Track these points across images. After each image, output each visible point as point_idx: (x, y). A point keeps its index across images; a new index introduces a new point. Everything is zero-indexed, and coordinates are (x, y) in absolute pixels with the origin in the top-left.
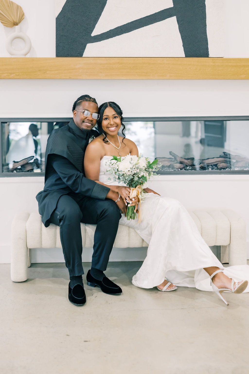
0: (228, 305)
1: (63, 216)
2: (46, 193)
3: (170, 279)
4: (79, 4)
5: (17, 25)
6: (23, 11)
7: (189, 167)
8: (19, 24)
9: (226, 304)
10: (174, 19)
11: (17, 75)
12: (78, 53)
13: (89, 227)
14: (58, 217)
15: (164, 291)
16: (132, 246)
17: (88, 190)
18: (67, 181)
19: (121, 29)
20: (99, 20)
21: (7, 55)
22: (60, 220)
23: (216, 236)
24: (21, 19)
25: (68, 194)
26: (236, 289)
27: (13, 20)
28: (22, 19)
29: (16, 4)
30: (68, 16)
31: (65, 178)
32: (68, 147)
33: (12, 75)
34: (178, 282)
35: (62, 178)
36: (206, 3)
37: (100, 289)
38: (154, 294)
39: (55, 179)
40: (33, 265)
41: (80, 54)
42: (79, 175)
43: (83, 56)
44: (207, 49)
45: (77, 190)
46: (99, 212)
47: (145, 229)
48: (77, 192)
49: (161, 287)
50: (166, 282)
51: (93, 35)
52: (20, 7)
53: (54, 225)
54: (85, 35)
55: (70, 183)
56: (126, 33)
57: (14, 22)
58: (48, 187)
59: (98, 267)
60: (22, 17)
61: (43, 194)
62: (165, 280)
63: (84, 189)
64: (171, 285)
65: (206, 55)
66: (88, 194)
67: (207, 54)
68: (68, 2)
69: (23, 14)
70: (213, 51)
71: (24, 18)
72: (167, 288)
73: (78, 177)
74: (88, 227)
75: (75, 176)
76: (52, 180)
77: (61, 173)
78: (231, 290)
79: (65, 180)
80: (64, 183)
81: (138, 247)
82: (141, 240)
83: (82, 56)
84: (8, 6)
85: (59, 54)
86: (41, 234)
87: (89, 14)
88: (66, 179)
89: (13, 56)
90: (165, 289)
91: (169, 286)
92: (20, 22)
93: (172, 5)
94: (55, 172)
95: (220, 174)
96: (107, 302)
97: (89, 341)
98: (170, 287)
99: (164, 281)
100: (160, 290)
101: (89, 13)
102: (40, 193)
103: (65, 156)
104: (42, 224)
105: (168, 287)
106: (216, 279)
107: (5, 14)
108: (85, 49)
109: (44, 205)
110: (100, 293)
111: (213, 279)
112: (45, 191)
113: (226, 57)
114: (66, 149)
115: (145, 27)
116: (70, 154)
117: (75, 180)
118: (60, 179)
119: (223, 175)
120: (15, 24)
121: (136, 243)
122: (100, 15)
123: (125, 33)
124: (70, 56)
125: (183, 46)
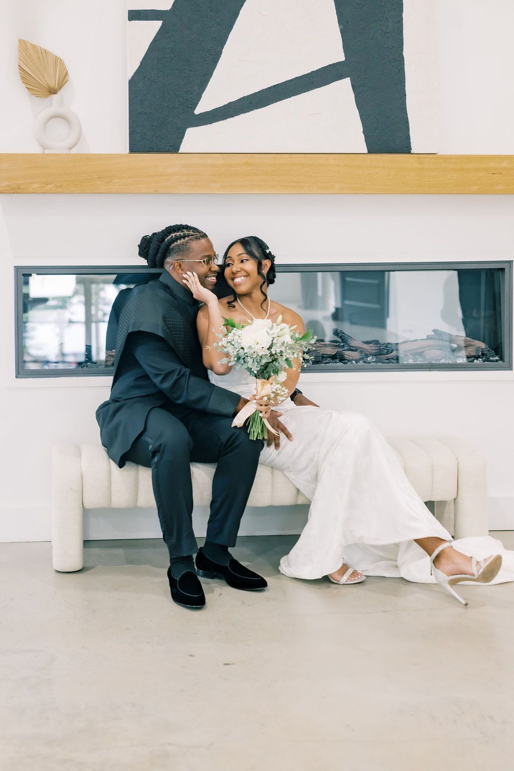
0: (466, 605)
1: (160, 446)
2: (118, 404)
4: (172, 55)
5: (55, 94)
6: (65, 67)
7: (371, 357)
8: (58, 93)
9: (461, 603)
10: (346, 83)
11: (57, 186)
12: (170, 146)
13: (198, 468)
14: (150, 447)
15: (344, 584)
16: (278, 502)
17: (200, 399)
18: (162, 381)
19: (248, 101)
20: (208, 84)
21: (36, 149)
22: (154, 453)
23: (433, 483)
24: (62, 83)
25: (162, 407)
26: (481, 571)
27: (48, 84)
28: (64, 83)
29: (53, 55)
30: (151, 77)
31: (157, 375)
32: (164, 318)
33: (49, 186)
34: (367, 568)
35: (151, 376)
36: (405, 53)
38: (325, 590)
41: (174, 148)
42: (185, 372)
43: (179, 152)
44: (408, 138)
45: (179, 398)
46: (224, 439)
47: (304, 469)
48: (179, 402)
49: (337, 577)
50: (345, 568)
51: (197, 111)
52: (61, 60)
53: (135, 465)
54: (183, 113)
55: (166, 385)
56: (259, 108)
57: (49, 87)
58: (121, 393)
60: (63, 81)
61: (113, 407)
62: (343, 564)
63: (194, 396)
64: (355, 573)
65: (405, 148)
66: (200, 406)
67: (407, 147)
68: (152, 52)
69: (67, 74)
70: (418, 143)
71: (67, 81)
72: (348, 579)
73: (183, 375)
74: (195, 467)
75: (176, 374)
77: (151, 366)
79: (157, 381)
81: (288, 505)
82: (295, 492)
83: (178, 149)
84: (39, 58)
85: (134, 149)
86: (110, 481)
87: (190, 73)
88: (160, 378)
89: (47, 152)
90: (344, 579)
91: (352, 574)
92: (60, 88)
93: (341, 57)
96: (243, 603)
97: (234, 664)
98: (352, 576)
99: (342, 565)
100: (336, 582)
101: (190, 71)
102: (105, 405)
104: (110, 463)
105: (350, 576)
106: (443, 561)
107: (34, 73)
108: (182, 138)
109: (116, 427)
110: (226, 588)
111: (436, 561)
112: (114, 400)
113: (442, 152)
114: (160, 322)
115: (293, 98)
116: (168, 331)
117: (177, 381)
118: (146, 377)
120: (52, 91)
121: (285, 498)
122: (210, 75)
123: (257, 108)
124: (154, 151)
125: (364, 132)
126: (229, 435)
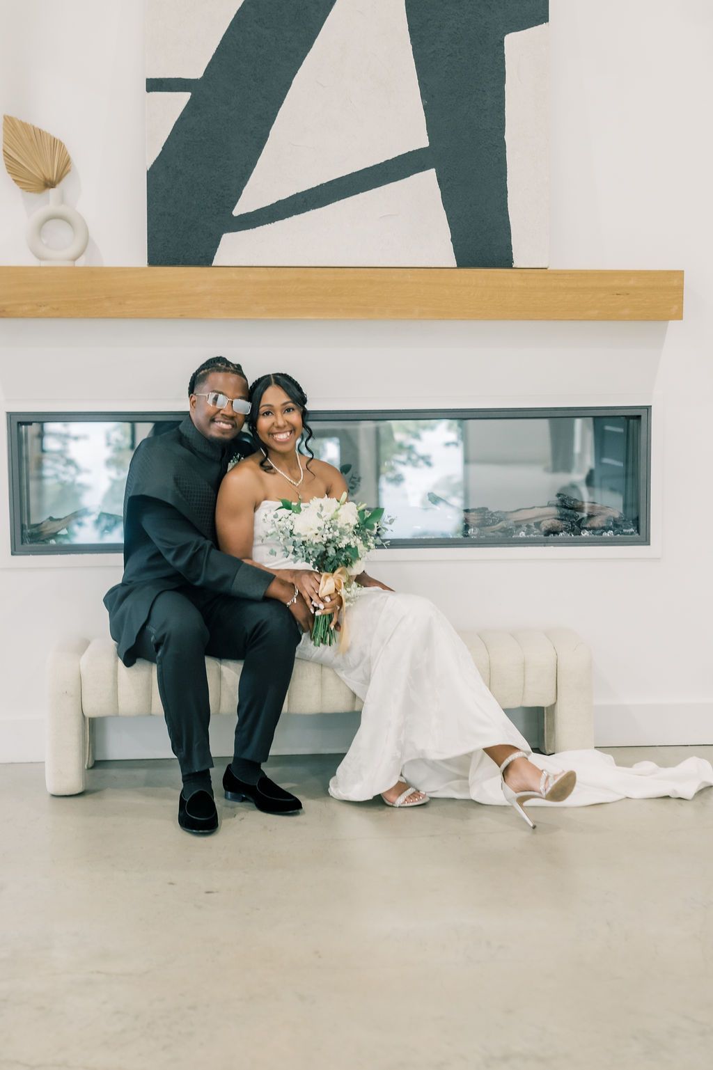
0: (534, 827)
1: (164, 637)
2: (126, 589)
3: (412, 780)
4: (203, 138)
5: (52, 187)
6: (67, 153)
7: (472, 530)
8: (57, 186)
9: (529, 826)
10: (430, 175)
11: (54, 309)
12: (202, 257)
13: (229, 667)
14: (152, 638)
15: (400, 807)
16: (329, 709)
17: (223, 579)
18: (176, 558)
19: (303, 200)
20: (250, 176)
21: (29, 261)
22: (158, 646)
23: (524, 685)
24: (62, 174)
25: (176, 590)
26: (549, 789)
27: (43, 175)
28: (65, 172)
29: (51, 137)
30: (176, 167)
31: (169, 551)
32: (176, 480)
33: (44, 309)
34: (432, 787)
35: (163, 553)
37: (253, 805)
39: (147, 557)
40: (98, 764)
41: (206, 259)
42: (204, 545)
43: (213, 264)
44: (509, 247)
45: (197, 579)
46: (249, 629)
47: (356, 667)
48: (198, 583)
49: (391, 797)
50: (402, 787)
51: (236, 212)
52: (60, 142)
54: (218, 213)
55: (181, 563)
56: (317, 208)
57: (46, 179)
58: (132, 575)
59: (248, 755)
60: (64, 169)
61: (120, 592)
62: (399, 782)
63: (214, 577)
64: (416, 794)
65: (503, 259)
66: (222, 589)
67: (507, 260)
68: (177, 134)
69: (68, 162)
70: (522, 254)
71: (69, 171)
72: (406, 800)
73: (201, 549)
74: (225, 665)
75: (192, 548)
76: (141, 558)
77: (161, 540)
78: (541, 793)
79: (169, 557)
80: (167, 565)
81: (343, 712)
82: (350, 696)
83: (211, 261)
84: (31, 140)
85: (155, 259)
86: (115, 683)
87: (228, 162)
88: (173, 553)
89: (43, 264)
90: (400, 801)
91: (412, 795)
92: (60, 179)
93: (424, 142)
94: (146, 539)
95: (545, 546)
96: (265, 827)
97: (217, 892)
98: (411, 797)
99: (397, 781)
100: (391, 804)
101: (228, 159)
102: (113, 590)
103: (170, 500)
104: (117, 661)
105: (409, 796)
106: (511, 773)
107: (22, 159)
108: (217, 246)
109: (122, 617)
110: (253, 812)
111: (505, 773)
112: (123, 584)
113: (553, 266)
114: (171, 484)
115: (361, 195)
116: (180, 496)
117: (194, 557)
118: (158, 555)
119: (552, 547)
120: (49, 183)
121: (337, 702)
122: (254, 164)
123: (315, 208)
124: (180, 263)
125: (452, 240)
126: (255, 623)
